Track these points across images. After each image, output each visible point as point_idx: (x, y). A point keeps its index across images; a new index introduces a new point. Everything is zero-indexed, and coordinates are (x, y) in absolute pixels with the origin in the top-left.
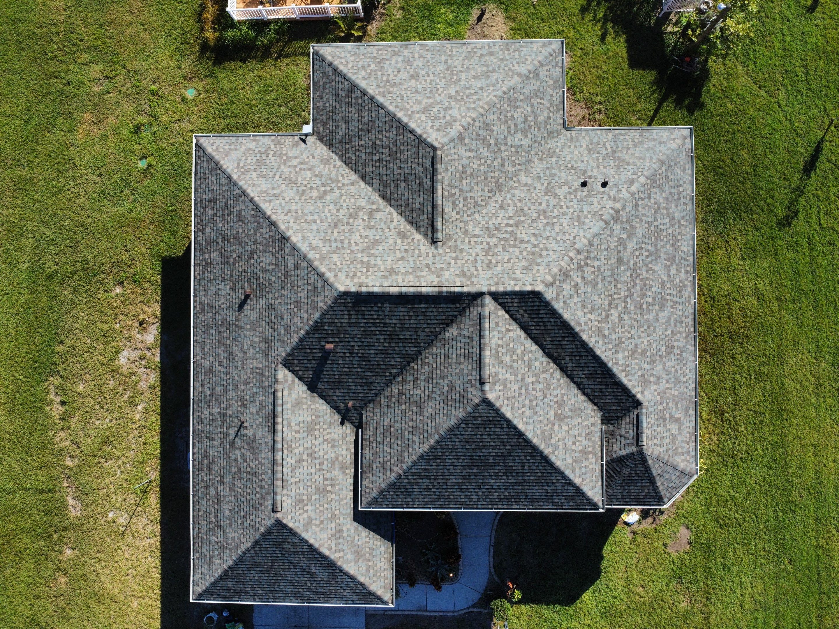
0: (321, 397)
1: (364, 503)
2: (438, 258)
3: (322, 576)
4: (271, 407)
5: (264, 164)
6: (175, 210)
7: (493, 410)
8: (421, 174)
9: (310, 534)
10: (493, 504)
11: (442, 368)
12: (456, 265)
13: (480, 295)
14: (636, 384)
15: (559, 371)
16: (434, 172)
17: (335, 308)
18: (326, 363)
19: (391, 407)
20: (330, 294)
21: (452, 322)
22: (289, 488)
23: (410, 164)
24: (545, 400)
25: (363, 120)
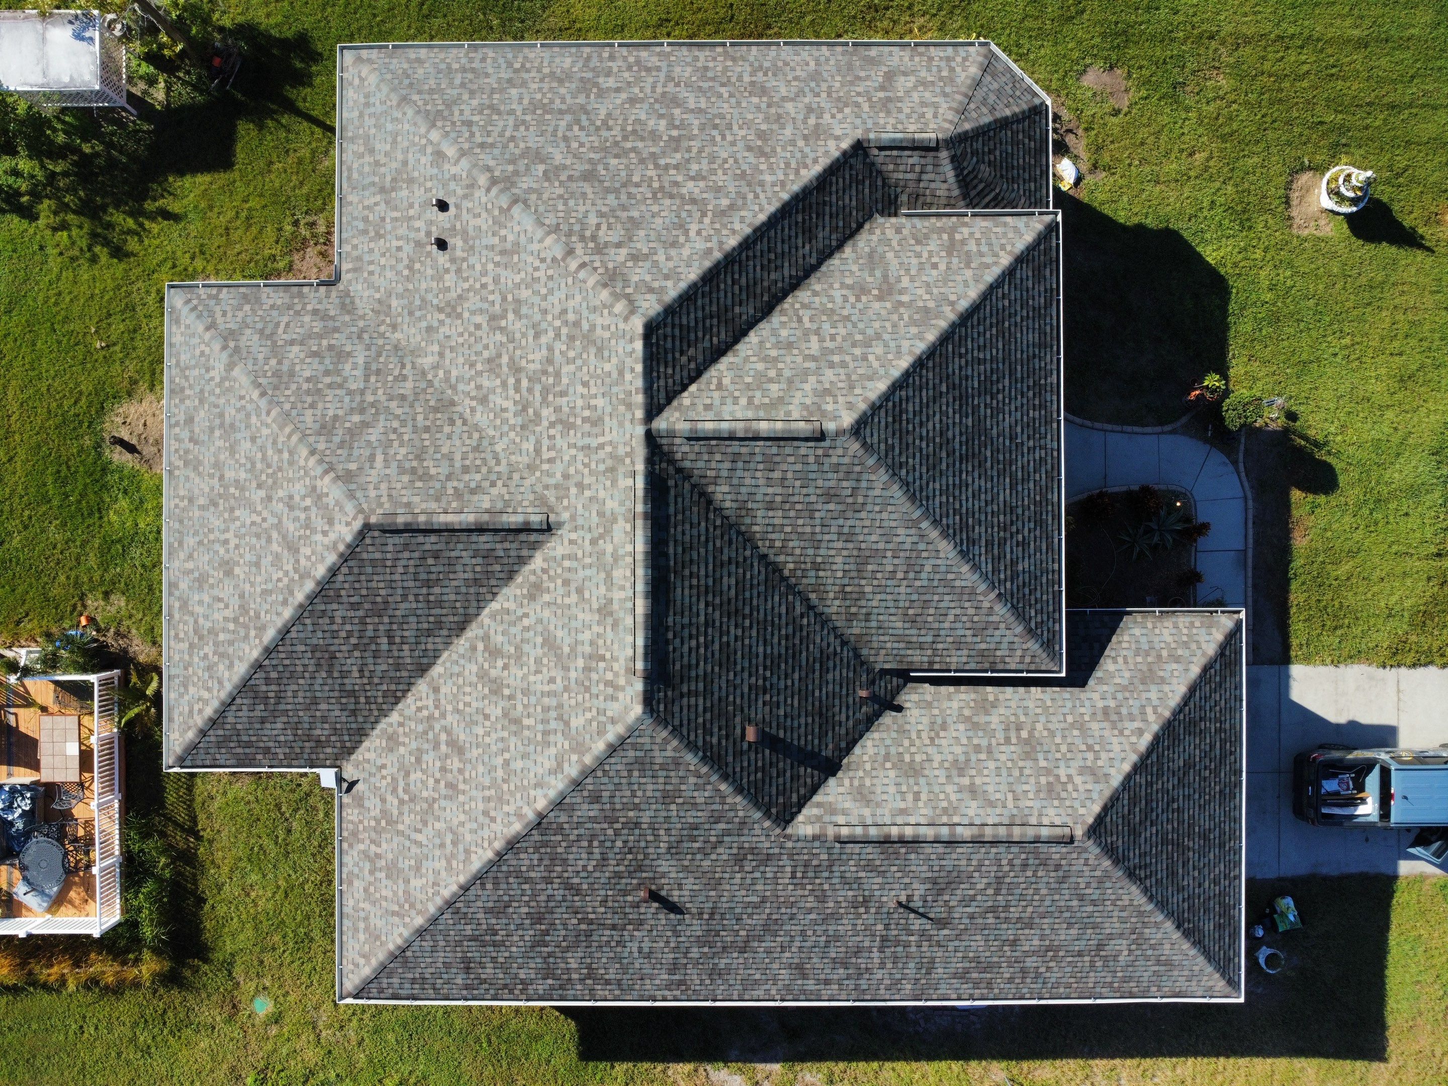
0: (849, 749)
1: (1051, 666)
2: (580, 521)
3: (1192, 747)
4: (869, 849)
5: (394, 862)
6: (488, 1035)
7: (873, 415)
8: (416, 555)
9: (1113, 771)
10: (1048, 421)
11: (792, 514)
12: (594, 487)
13: (650, 438)
14: (821, 150)
15: (797, 293)
16: (411, 530)
17: (677, 722)
18: (783, 740)
19: (868, 614)
20: (648, 732)
21: (703, 494)
22: (1026, 811)
23: (397, 577)
24: (854, 318)
25: (311, 669)
